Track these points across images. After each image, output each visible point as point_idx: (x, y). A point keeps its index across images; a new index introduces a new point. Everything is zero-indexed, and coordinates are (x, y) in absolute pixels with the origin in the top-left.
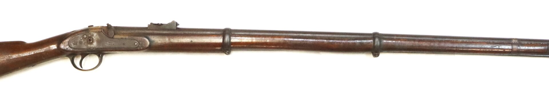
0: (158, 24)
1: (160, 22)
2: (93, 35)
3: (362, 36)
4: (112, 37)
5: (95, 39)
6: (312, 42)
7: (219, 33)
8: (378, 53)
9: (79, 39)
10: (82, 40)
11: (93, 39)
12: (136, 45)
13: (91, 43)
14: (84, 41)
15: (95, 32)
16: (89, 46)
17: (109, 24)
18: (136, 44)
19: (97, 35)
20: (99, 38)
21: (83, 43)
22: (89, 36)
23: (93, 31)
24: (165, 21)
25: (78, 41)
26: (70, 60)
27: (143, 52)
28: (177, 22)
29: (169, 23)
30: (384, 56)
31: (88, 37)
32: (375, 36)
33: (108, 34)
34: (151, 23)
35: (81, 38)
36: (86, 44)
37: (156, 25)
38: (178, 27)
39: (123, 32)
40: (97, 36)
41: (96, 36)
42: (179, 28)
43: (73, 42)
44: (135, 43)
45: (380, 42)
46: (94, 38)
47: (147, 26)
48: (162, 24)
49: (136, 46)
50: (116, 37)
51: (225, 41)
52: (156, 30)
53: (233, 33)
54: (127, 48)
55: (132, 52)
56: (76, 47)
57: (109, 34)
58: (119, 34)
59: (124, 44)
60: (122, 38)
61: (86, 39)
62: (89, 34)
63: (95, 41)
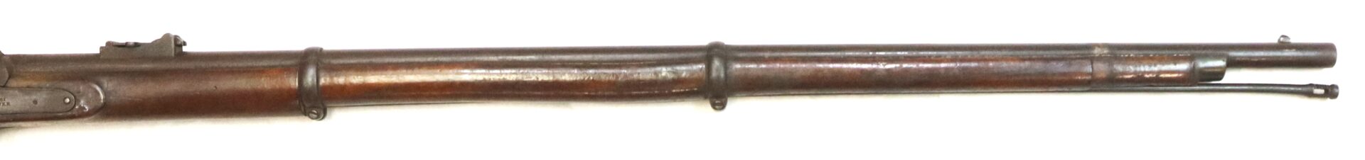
0: (127, 43)
1: (131, 38)
3: (676, 56)
4: (2, 85)
7: (288, 62)
8: (723, 100)
12: (69, 103)
18: (68, 100)
24: (146, 34)
27: (90, 121)
29: (156, 41)
30: (739, 106)
32: (713, 52)
34: (109, 44)
37: (121, 49)
38: (185, 49)
39: (33, 70)
42: (186, 53)
44: (65, 98)
45: (726, 68)
47: (98, 51)
48: (137, 45)
49: (68, 106)
50: (13, 83)
51: (305, 83)
52: (122, 60)
53: (326, 61)
54: (44, 113)
55: (60, 122)
58: (24, 78)
59: (35, 102)
60: (28, 87)
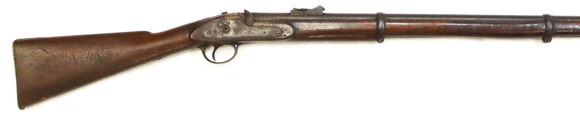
0: (302, 9)
1: (304, 7)
2: (229, 23)
3: (533, 20)
4: (250, 25)
5: (231, 27)
6: (477, 26)
7: (372, 18)
8: (550, 38)
9: (213, 28)
10: (217, 29)
11: (229, 27)
12: (279, 33)
13: (227, 31)
14: (219, 30)
15: (232, 19)
16: (225, 35)
17: (247, 10)
18: (278, 32)
20: (236, 26)
21: (218, 31)
22: (225, 24)
23: (229, 18)
24: (310, 6)
25: (212, 30)
26: (202, 52)
27: (287, 41)
28: (324, 7)
29: (314, 9)
30: (556, 41)
31: (223, 25)
32: (546, 18)
33: (246, 22)
34: (294, 9)
35: (216, 27)
36: (221, 33)
37: (299, 11)
38: (324, 12)
39: (262, 19)
40: (234, 23)
41: (233, 24)
42: (324, 14)
43: (207, 32)
44: (277, 31)
45: (553, 26)
46: (231, 26)
47: (289, 12)
48: (306, 10)
49: (279, 34)
50: (255, 24)
51: (379, 27)
52: (300, 16)
53: (387, 18)
54: (268, 37)
55: (273, 42)
56: (210, 37)
57: (248, 21)
58: (259, 21)
59: (265, 32)
60: (262, 26)
61: (222, 27)
62: (225, 21)
63: (232, 30)
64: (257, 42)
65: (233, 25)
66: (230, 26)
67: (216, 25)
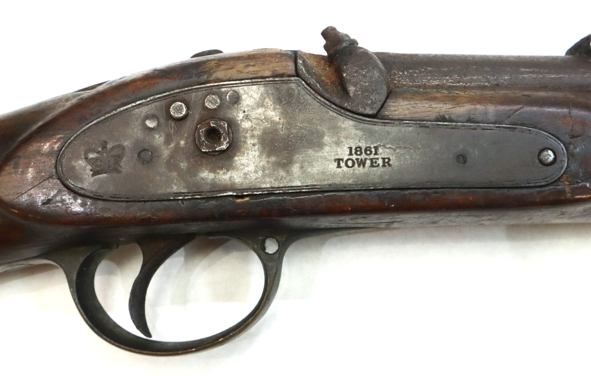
2: (236, 99)
5: (246, 125)
9: (136, 132)
10: (159, 139)
11: (232, 124)
13: (222, 152)
14: (168, 141)
15: (254, 79)
16: (206, 175)
19: (262, 99)
20: (277, 119)
21: (166, 153)
22: (209, 105)
23: (234, 72)
25: (126, 144)
31: (196, 115)
33: (345, 91)
35: (151, 124)
36: (183, 165)
40: (269, 102)
41: (261, 104)
43: (91, 156)
44: (544, 149)
46: (247, 117)
56: (111, 189)
57: (352, 89)
61: (189, 125)
62: (210, 91)
63: (250, 141)
64: (410, 218)
65: (261, 110)
66: (241, 115)
67: (152, 117)
